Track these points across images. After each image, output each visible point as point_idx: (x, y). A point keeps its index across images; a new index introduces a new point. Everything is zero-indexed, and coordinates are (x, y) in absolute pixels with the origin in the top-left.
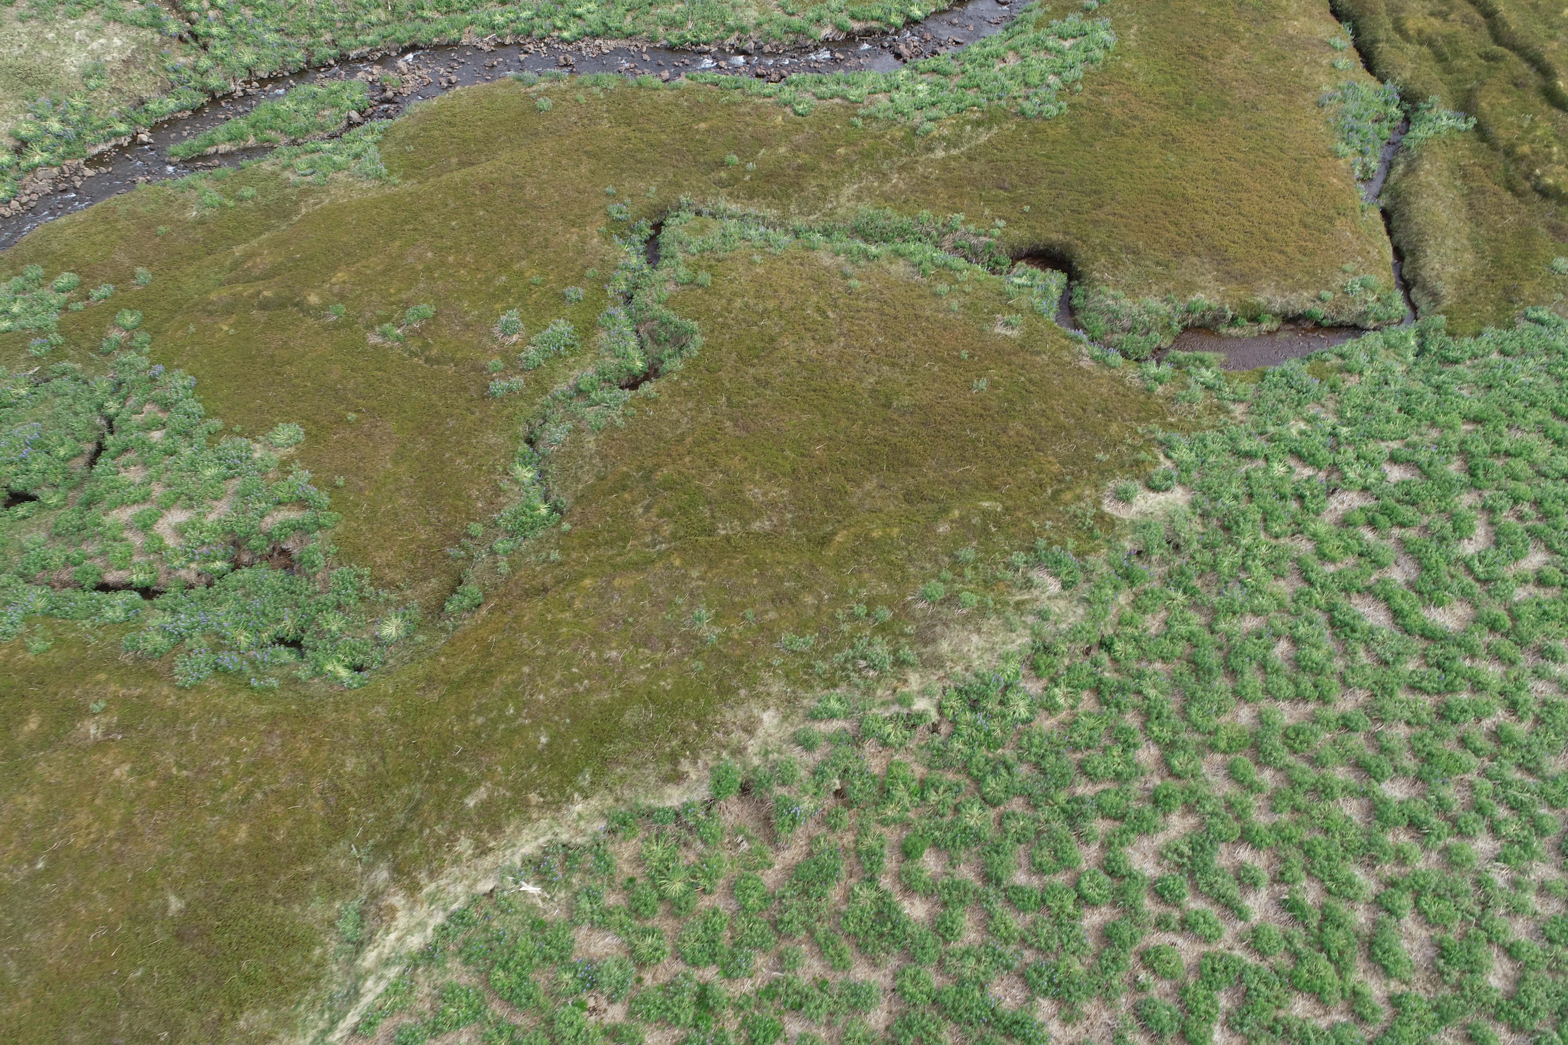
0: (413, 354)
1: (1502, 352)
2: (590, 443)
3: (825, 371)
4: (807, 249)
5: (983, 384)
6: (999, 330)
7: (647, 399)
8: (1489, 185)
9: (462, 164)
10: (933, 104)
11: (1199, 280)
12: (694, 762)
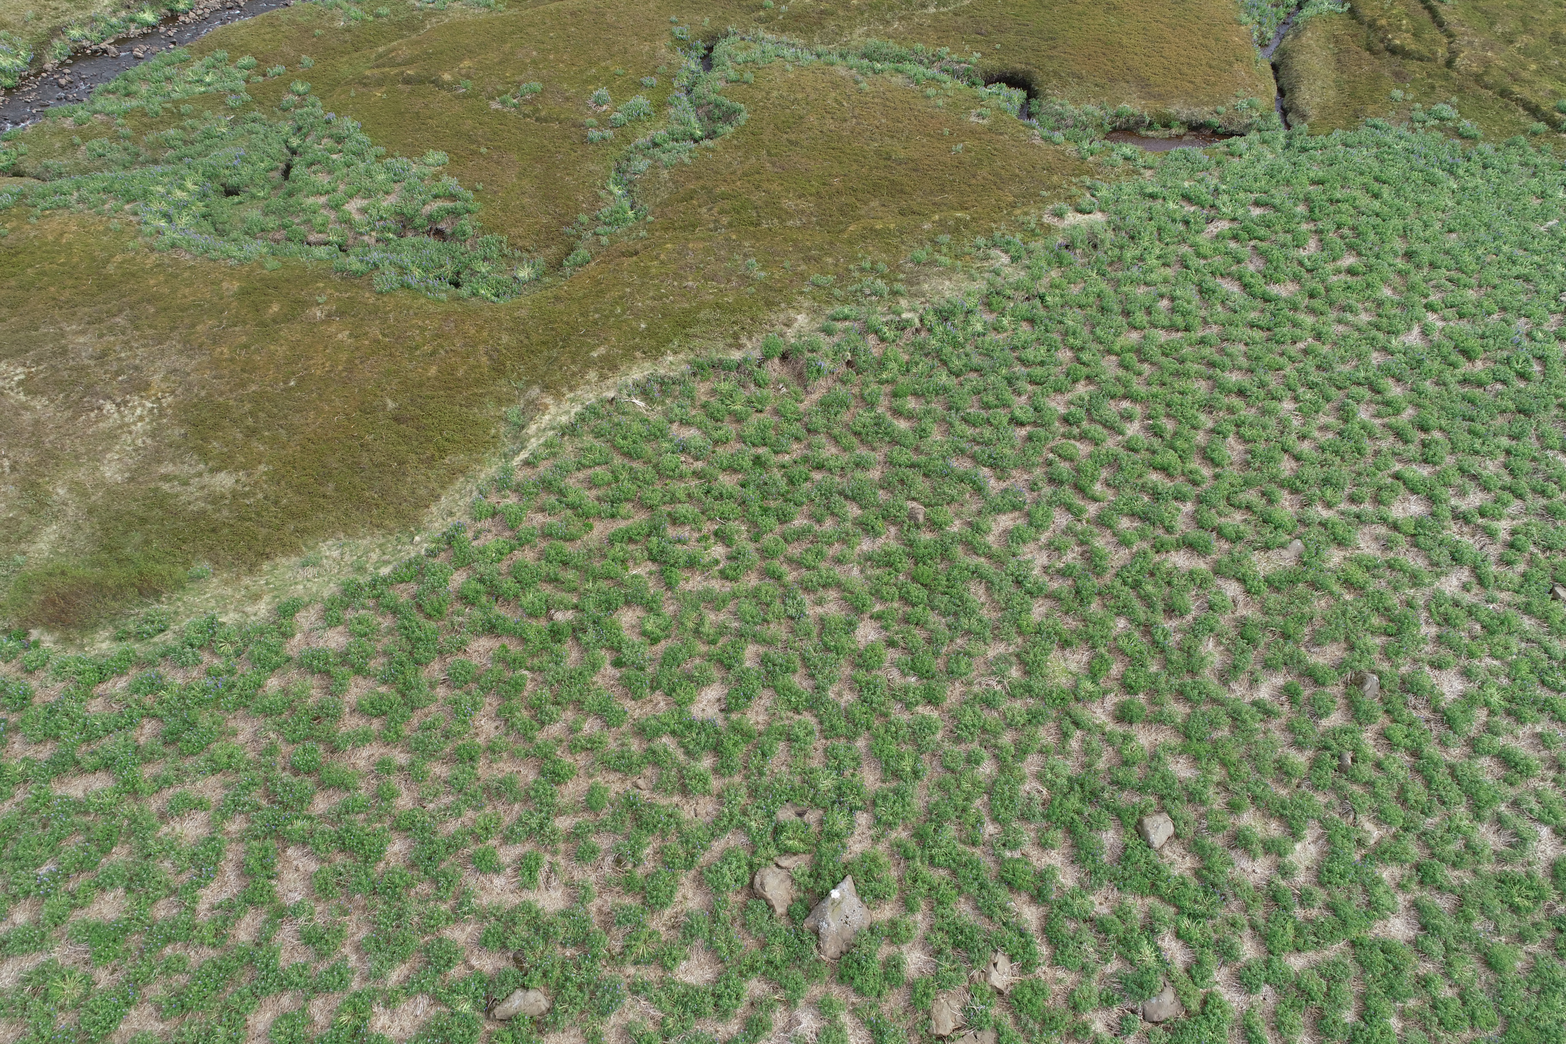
0: (526, 116)
1: (1346, 145)
2: (665, 174)
3: (840, 138)
4: (827, 64)
5: (960, 146)
6: (973, 119)
7: (707, 149)
8: (1354, 47)
11: (1126, 97)
12: (750, 338)
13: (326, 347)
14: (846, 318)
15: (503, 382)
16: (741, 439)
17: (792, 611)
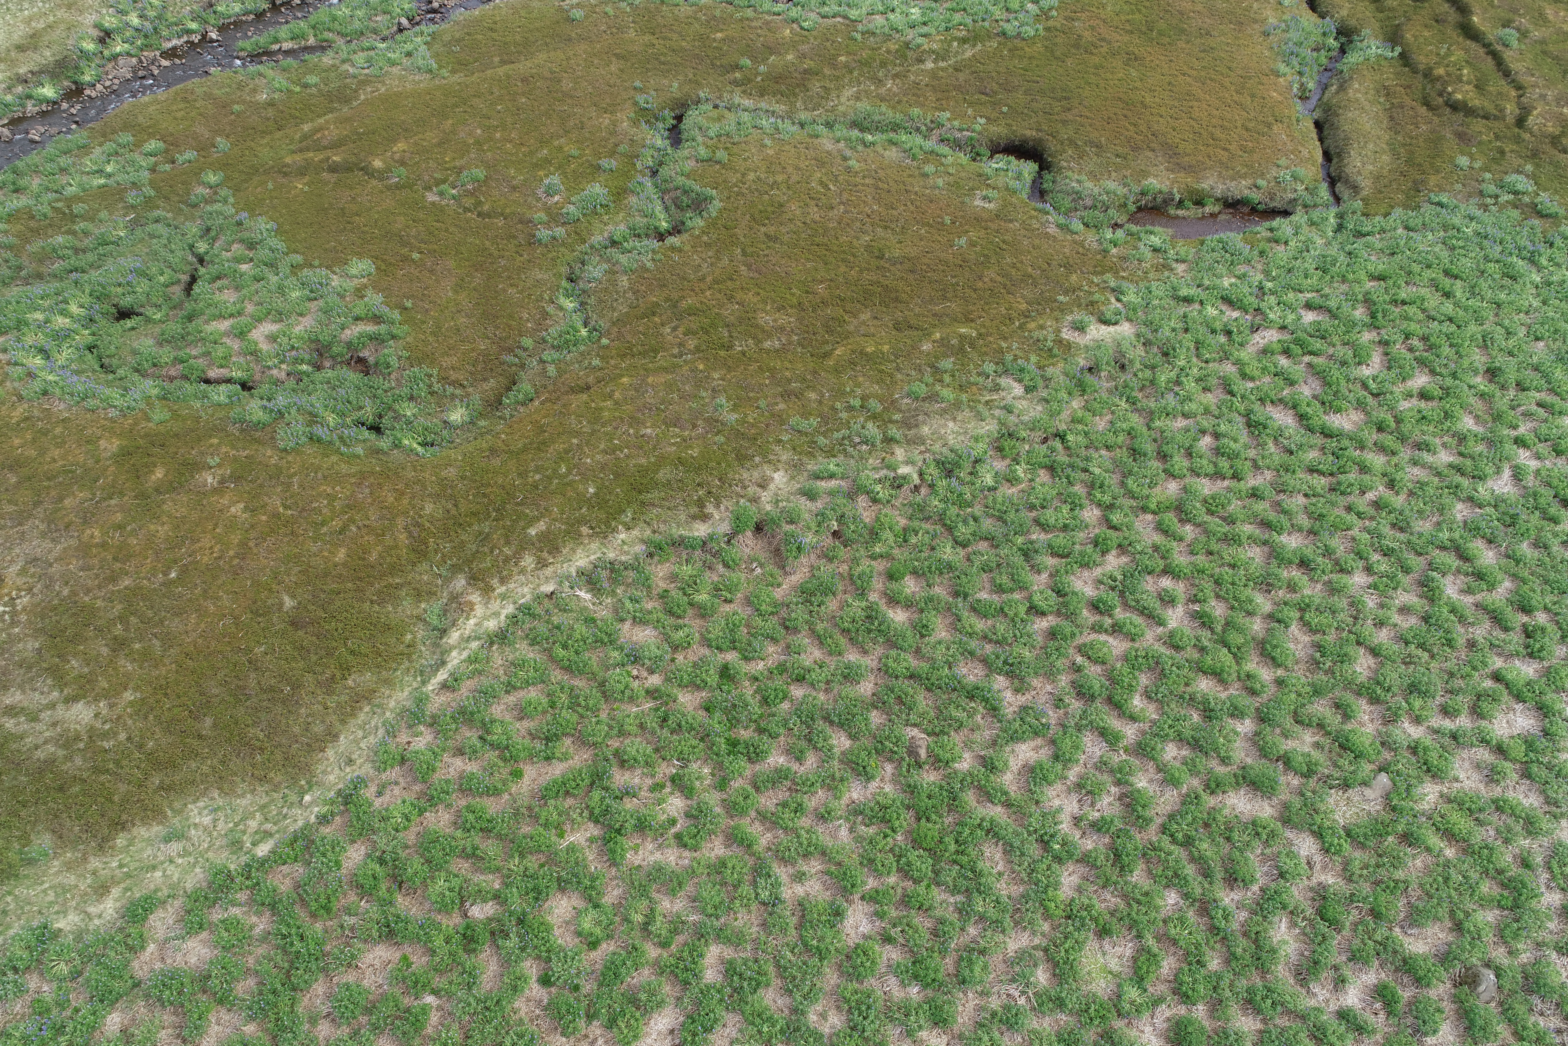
0: (467, 210)
1: (1407, 228)
2: (624, 281)
3: (826, 230)
4: (811, 136)
5: (963, 241)
6: (978, 202)
7: (673, 248)
8: (1408, 101)
9: (503, 62)
10: (925, 24)
11: (1152, 170)
12: (717, 506)
13: (216, 525)
14: (832, 476)
15: (425, 566)
16: (706, 642)
17: (764, 895)
